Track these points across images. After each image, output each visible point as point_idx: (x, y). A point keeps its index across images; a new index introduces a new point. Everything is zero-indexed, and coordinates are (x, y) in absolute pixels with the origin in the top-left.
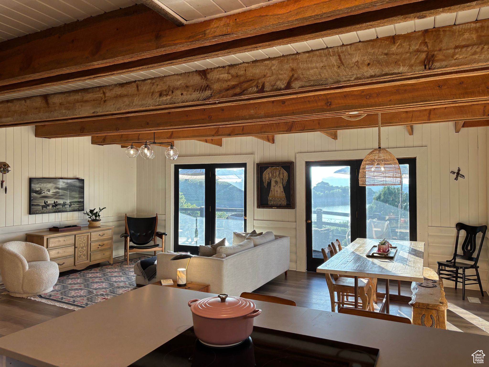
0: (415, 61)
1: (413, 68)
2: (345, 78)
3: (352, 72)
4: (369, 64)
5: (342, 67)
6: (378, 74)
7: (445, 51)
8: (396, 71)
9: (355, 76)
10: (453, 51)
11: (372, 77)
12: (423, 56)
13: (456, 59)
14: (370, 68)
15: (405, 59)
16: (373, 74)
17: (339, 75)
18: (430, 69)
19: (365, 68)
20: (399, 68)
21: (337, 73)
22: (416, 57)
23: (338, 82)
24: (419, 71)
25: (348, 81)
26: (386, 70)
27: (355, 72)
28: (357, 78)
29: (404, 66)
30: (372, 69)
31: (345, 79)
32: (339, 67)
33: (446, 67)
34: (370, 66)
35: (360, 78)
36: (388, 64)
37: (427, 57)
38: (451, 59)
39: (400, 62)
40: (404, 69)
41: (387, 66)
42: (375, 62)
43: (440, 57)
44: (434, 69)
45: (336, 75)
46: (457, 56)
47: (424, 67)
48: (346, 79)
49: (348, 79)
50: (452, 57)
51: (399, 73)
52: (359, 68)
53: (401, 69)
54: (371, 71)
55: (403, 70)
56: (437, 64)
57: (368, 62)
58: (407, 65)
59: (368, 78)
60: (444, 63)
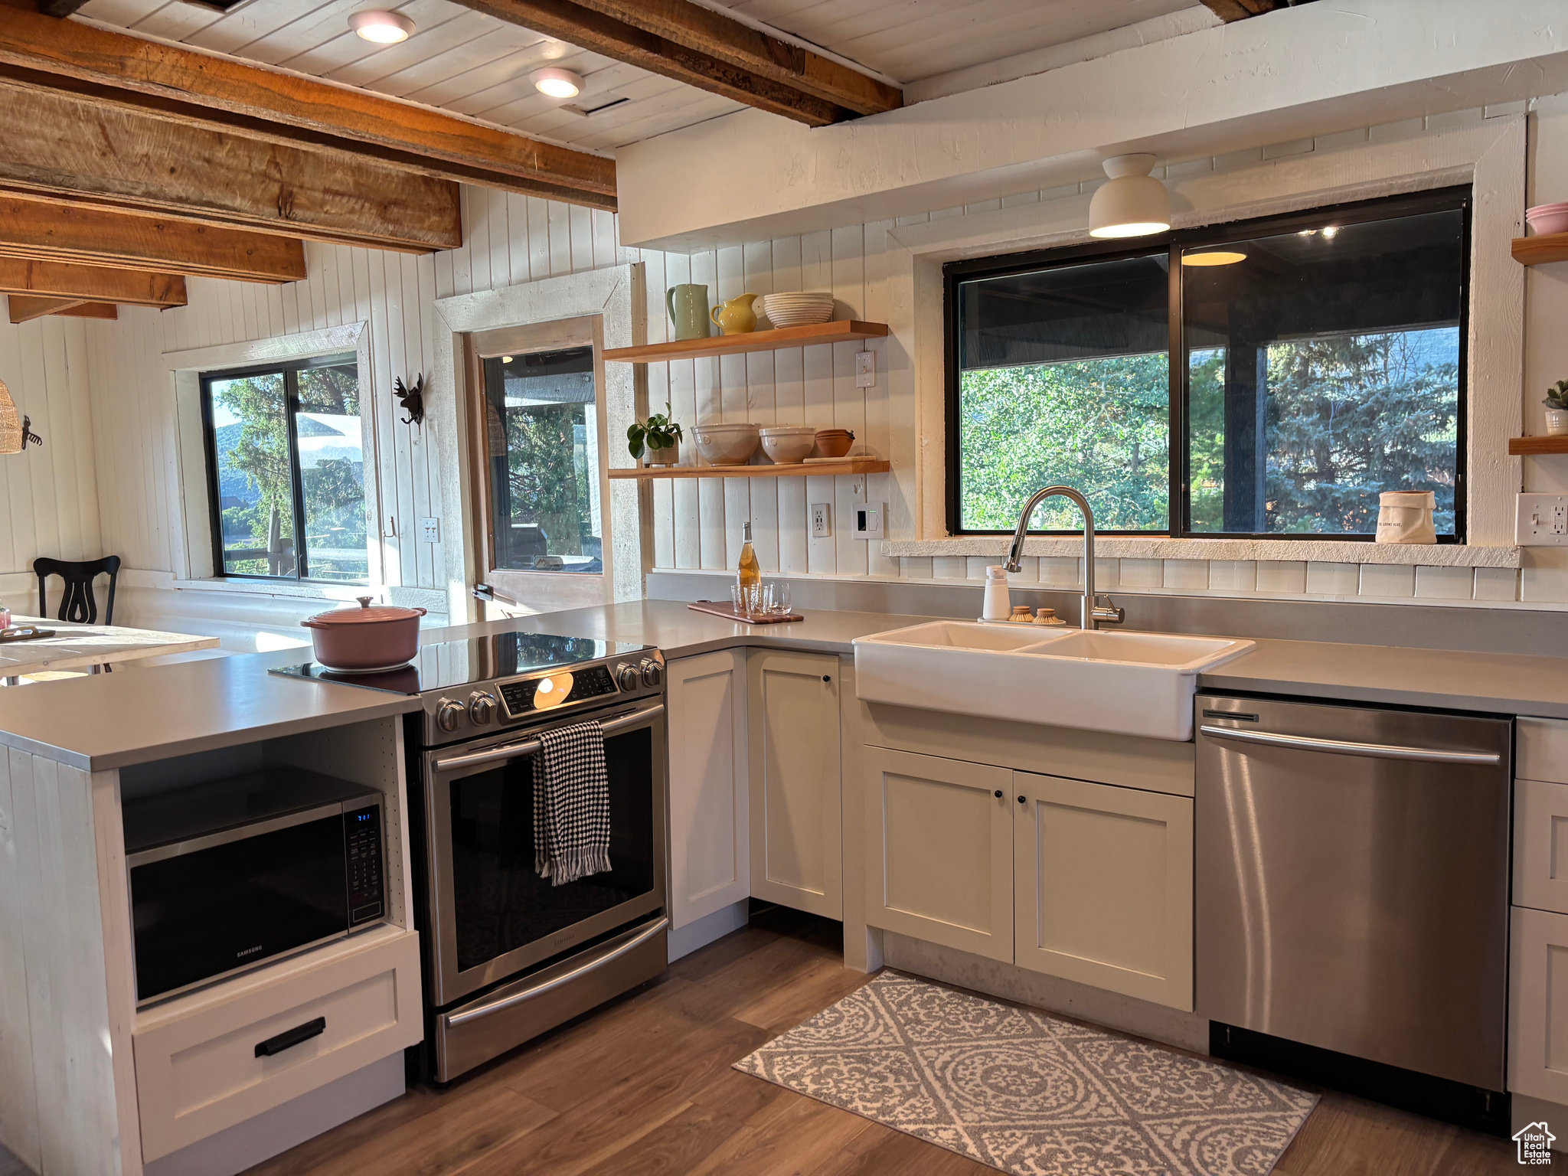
0: (262, 193)
1: (260, 206)
2: (122, 185)
3: (135, 176)
4: (172, 170)
5: (112, 157)
6: (194, 197)
7: (309, 192)
8: (228, 202)
9: (143, 188)
10: (321, 195)
11: (180, 200)
12: (275, 189)
13: (326, 213)
14: (177, 179)
15: (242, 185)
16: (183, 195)
17: (104, 175)
18: (287, 218)
19: (166, 178)
20: (235, 198)
21: (101, 167)
22: (263, 186)
23: (103, 189)
24: (269, 214)
25: (127, 194)
26: (209, 195)
27: (144, 178)
28: (147, 194)
29: (243, 197)
30: (181, 184)
31: (118, 188)
32: (104, 154)
33: (312, 222)
34: (175, 175)
35: (155, 197)
36: (212, 183)
37: (281, 192)
38: (318, 209)
39: (235, 187)
40: (244, 203)
41: (212, 187)
42: (185, 170)
43: (301, 199)
44: (294, 220)
45: (98, 173)
46: (328, 208)
47: (277, 211)
48: (122, 189)
49: (128, 190)
50: (321, 207)
51: (235, 210)
52: (151, 171)
53: (238, 202)
54: (178, 188)
55: (241, 204)
56: (299, 213)
57: (172, 165)
58: (249, 196)
59: (172, 200)
60: (310, 215)
